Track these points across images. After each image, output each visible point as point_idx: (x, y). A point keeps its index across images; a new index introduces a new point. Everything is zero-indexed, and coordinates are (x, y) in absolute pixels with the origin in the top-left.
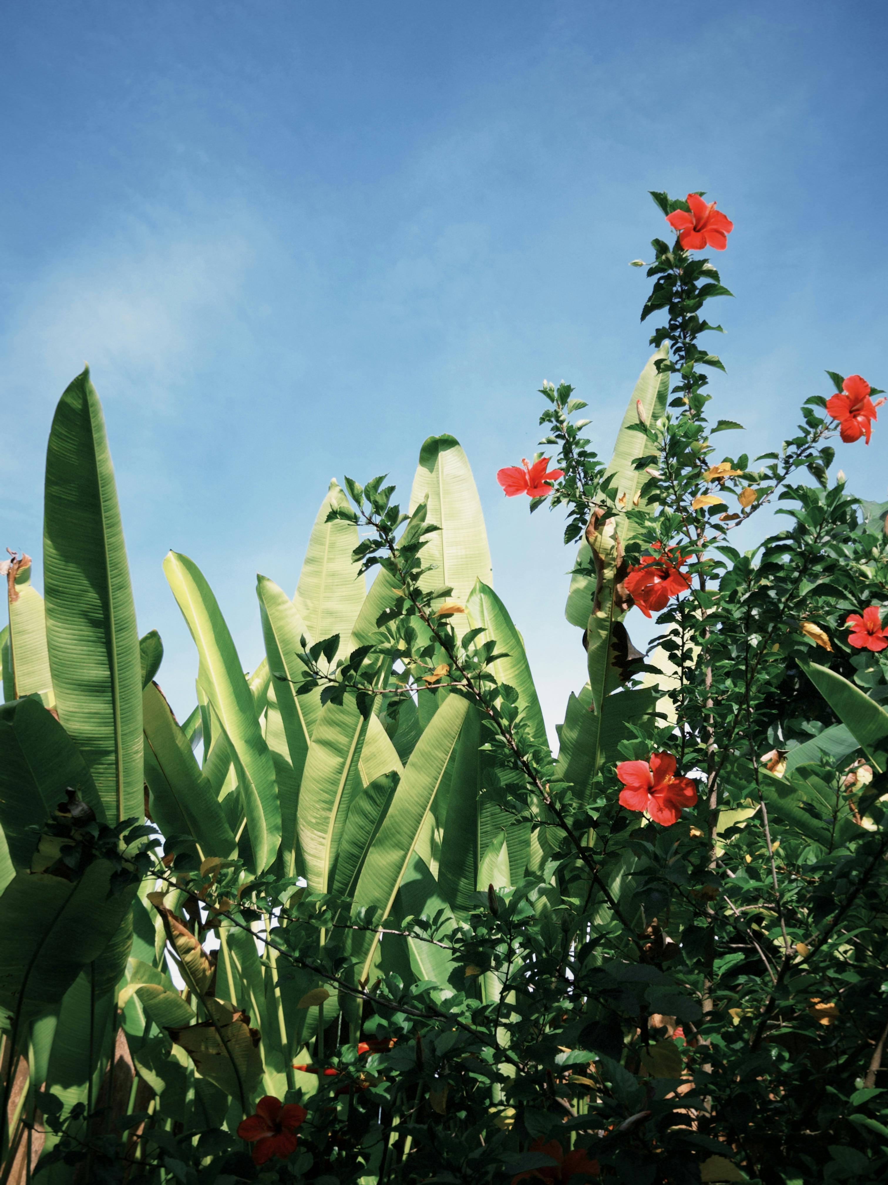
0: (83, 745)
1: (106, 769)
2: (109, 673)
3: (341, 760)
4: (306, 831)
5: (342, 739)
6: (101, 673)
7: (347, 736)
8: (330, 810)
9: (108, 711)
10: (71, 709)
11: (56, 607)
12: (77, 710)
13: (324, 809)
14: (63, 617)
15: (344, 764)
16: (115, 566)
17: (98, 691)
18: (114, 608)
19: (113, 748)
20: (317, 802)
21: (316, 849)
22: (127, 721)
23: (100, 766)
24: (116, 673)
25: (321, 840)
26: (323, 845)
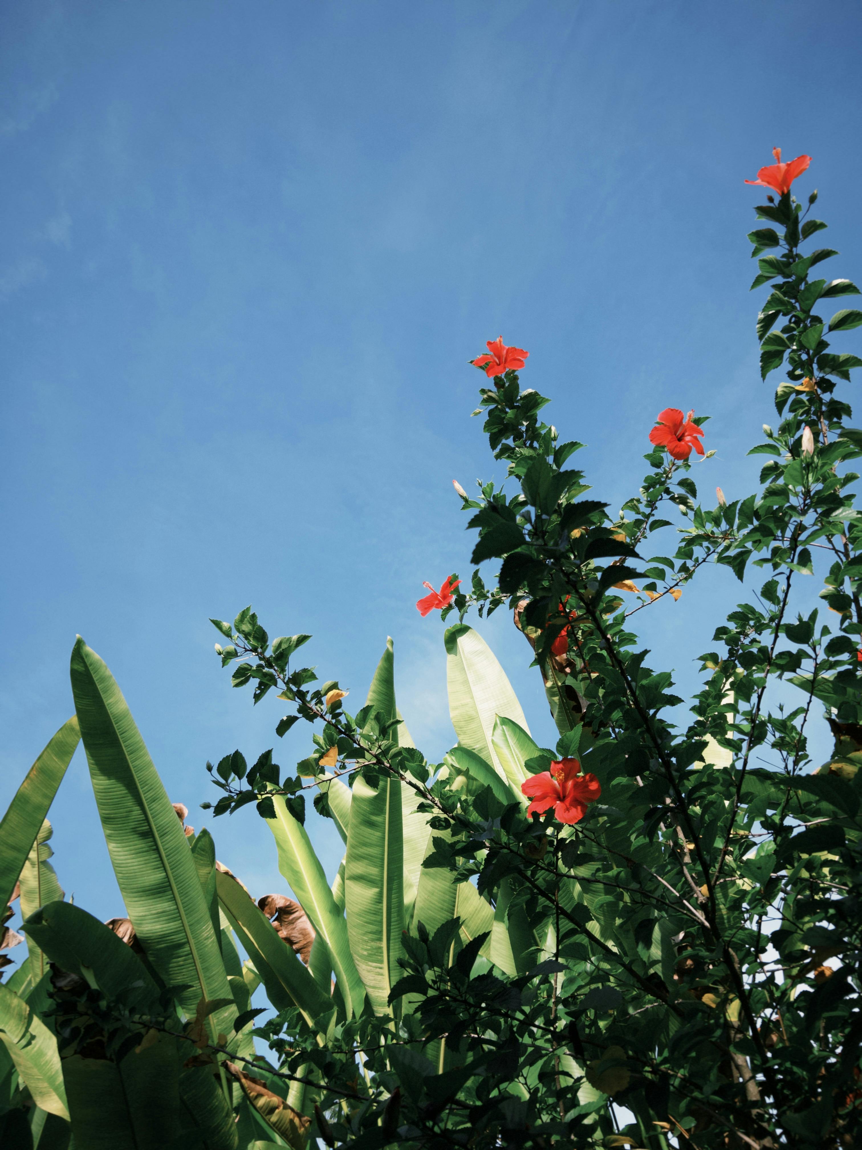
0: (159, 943)
1: (185, 960)
2: (165, 874)
3: (377, 890)
4: (361, 964)
5: (373, 871)
6: (157, 876)
7: (375, 866)
8: (380, 940)
9: (172, 908)
10: (141, 914)
11: (113, 832)
12: (147, 913)
13: (373, 940)
14: (119, 838)
15: (381, 893)
16: (144, 783)
17: (160, 893)
18: (153, 818)
19: (186, 940)
20: (364, 934)
21: (375, 980)
22: (190, 912)
23: (179, 959)
24: (170, 872)
25: (378, 970)
26: (382, 975)
